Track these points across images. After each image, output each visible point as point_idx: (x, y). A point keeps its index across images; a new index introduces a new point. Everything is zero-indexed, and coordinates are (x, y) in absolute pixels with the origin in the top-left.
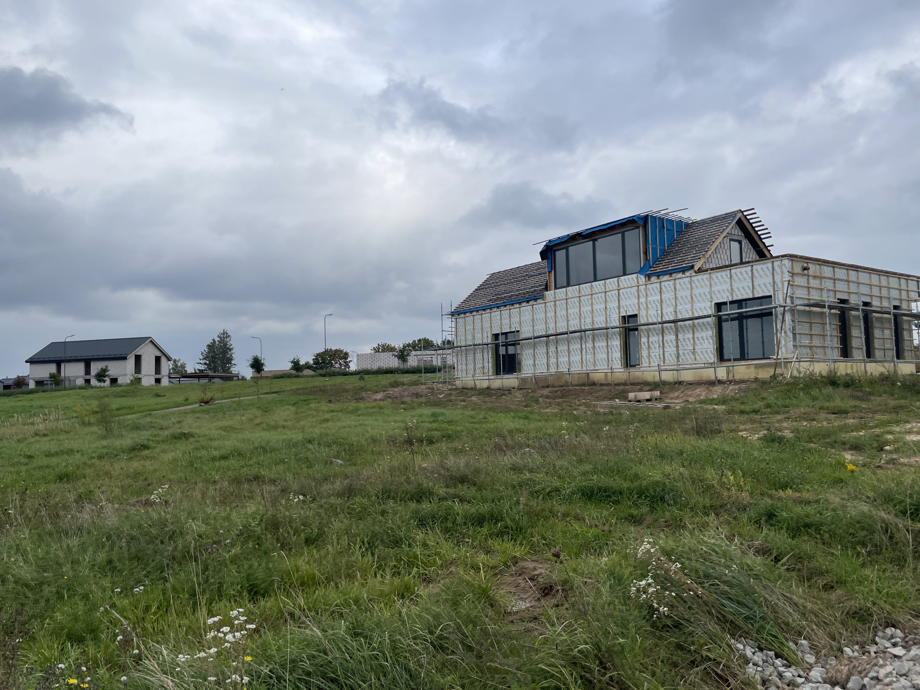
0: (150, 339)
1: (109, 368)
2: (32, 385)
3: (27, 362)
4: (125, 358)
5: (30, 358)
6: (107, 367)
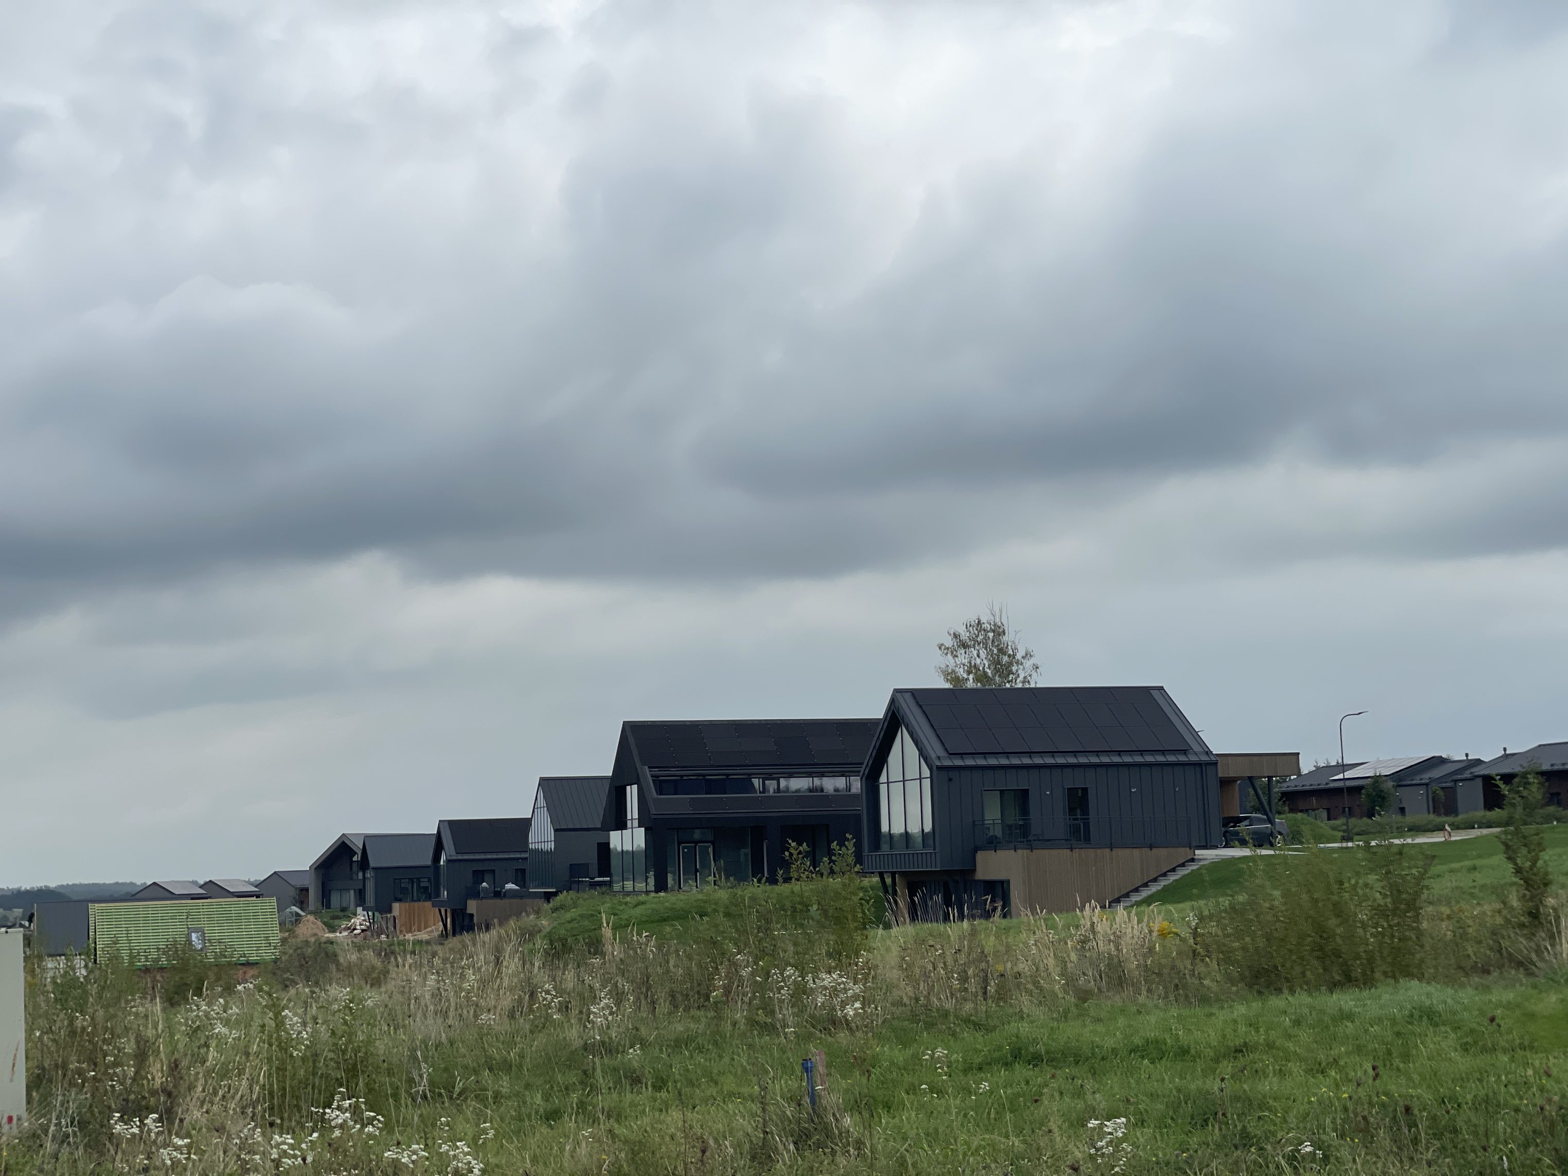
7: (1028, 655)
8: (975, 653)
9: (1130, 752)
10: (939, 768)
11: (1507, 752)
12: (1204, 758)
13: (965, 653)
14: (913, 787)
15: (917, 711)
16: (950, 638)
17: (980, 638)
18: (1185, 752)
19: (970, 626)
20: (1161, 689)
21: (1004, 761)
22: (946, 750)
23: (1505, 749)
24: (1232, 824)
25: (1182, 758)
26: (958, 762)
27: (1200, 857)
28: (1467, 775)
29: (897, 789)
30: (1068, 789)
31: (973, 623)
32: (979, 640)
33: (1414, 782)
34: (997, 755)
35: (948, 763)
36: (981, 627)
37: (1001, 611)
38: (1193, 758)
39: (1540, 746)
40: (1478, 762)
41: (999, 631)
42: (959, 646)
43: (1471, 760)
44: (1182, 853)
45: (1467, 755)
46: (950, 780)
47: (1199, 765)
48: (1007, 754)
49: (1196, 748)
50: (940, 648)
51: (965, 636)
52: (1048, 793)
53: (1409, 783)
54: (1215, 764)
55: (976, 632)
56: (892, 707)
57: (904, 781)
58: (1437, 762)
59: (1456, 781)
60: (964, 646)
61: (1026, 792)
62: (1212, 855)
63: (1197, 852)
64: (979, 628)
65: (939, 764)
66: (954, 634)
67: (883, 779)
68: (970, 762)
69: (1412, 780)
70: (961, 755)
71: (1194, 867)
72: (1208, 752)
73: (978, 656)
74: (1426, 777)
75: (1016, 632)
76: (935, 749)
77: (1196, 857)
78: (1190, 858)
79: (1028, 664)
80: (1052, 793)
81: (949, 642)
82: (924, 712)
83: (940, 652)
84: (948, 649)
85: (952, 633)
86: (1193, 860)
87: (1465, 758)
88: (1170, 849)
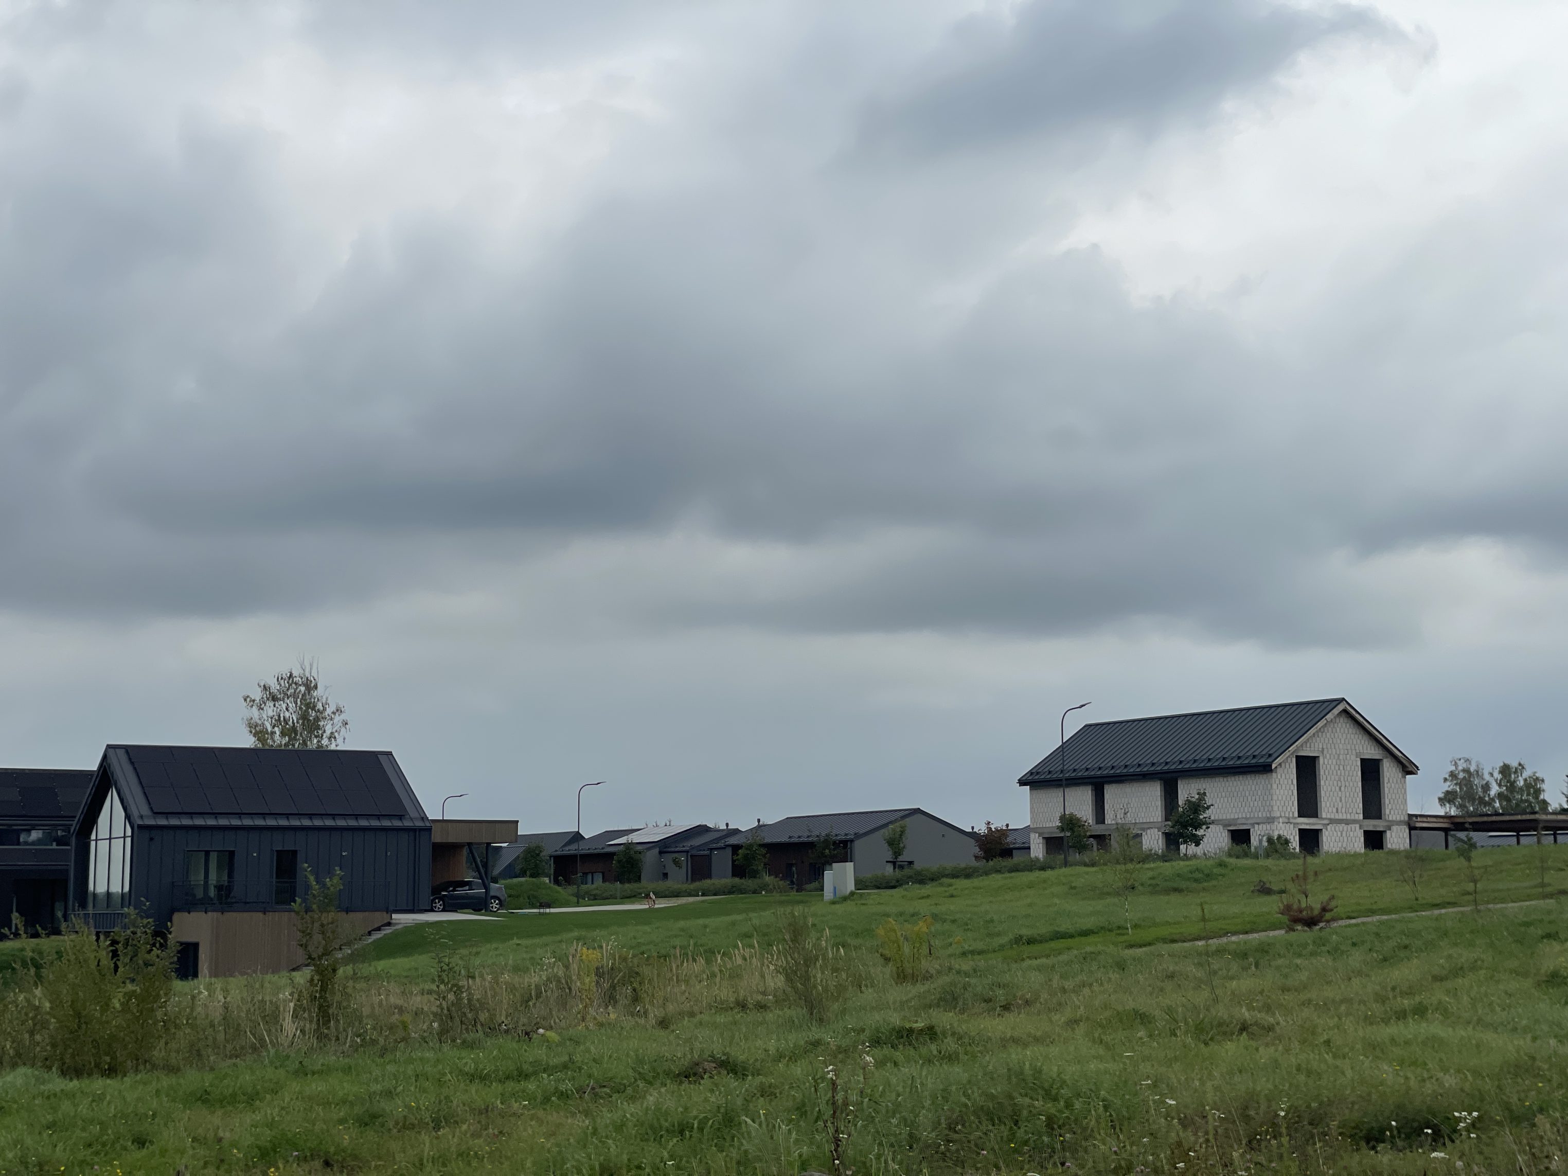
0: (1341, 707)
1: (1209, 800)
2: (1038, 850)
3: (1022, 782)
4: (1266, 769)
5: (1031, 773)
6: (1202, 795)
7: (339, 710)
8: (284, 706)
9: (344, 816)
10: (140, 827)
11: (761, 823)
12: (419, 824)
13: (274, 706)
14: (118, 845)
15: (128, 768)
16: (259, 690)
17: (291, 691)
18: (400, 817)
19: (282, 678)
20: (390, 754)
21: (211, 822)
22: (151, 809)
23: (759, 821)
24: (451, 889)
25: (397, 823)
26: (162, 822)
27: (397, 921)
28: (721, 844)
29: (103, 846)
30: (277, 851)
31: (284, 676)
32: (289, 693)
33: (677, 849)
34: (205, 816)
35: (151, 822)
36: (293, 680)
37: (311, 665)
38: (407, 823)
39: (787, 818)
40: (736, 831)
41: (310, 686)
42: (268, 699)
43: (731, 829)
44: (379, 917)
45: (727, 825)
46: (152, 839)
47: (414, 830)
48: (216, 815)
49: (412, 813)
50: (245, 700)
51: (275, 687)
52: (255, 855)
53: (673, 849)
54: (429, 830)
55: (287, 685)
56: (105, 763)
57: (110, 839)
58: (702, 830)
59: (711, 850)
60: (274, 699)
61: (232, 854)
62: (408, 919)
63: (394, 916)
64: (291, 681)
65: (141, 823)
66: (264, 686)
67: (93, 837)
68: (174, 822)
69: (676, 847)
70: (167, 814)
71: (388, 931)
72: (424, 818)
73: (287, 709)
74: (688, 845)
75: (326, 688)
76: (141, 808)
77: (393, 921)
78: (385, 922)
79: (338, 719)
80: (259, 855)
81: (257, 695)
82: (135, 769)
83: (245, 704)
84: (254, 701)
85: (262, 685)
86: (389, 924)
87: (725, 828)
88: (367, 913)
